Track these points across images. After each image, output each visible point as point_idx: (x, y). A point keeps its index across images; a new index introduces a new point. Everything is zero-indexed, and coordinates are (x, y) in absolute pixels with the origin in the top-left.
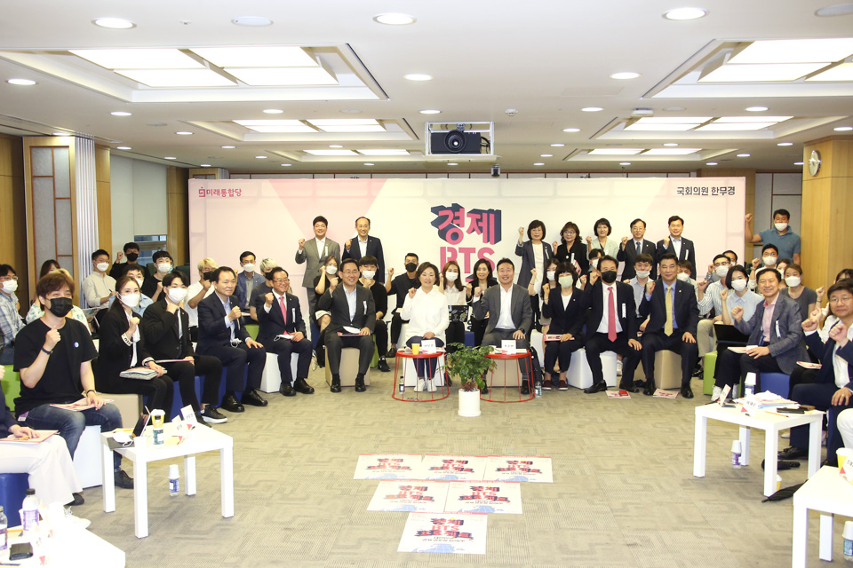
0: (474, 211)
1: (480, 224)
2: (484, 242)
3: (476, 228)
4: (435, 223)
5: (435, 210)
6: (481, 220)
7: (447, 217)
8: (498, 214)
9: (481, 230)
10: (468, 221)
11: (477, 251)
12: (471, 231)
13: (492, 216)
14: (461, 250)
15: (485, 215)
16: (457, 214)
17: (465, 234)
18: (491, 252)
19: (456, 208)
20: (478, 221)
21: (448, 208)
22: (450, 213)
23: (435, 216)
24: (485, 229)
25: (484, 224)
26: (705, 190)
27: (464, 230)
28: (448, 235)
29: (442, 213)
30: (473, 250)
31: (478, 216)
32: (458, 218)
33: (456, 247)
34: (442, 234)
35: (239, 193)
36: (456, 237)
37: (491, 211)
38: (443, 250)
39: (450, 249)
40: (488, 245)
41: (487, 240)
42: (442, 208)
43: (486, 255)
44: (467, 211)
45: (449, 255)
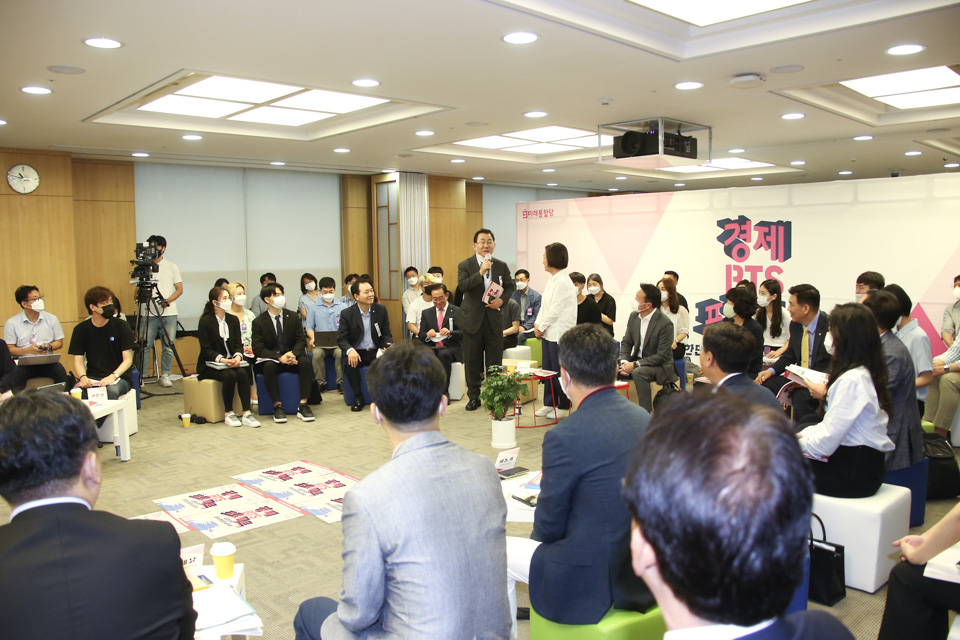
0: (762, 224)
1: (768, 238)
2: (772, 259)
3: (764, 243)
4: (721, 239)
5: (721, 224)
6: (769, 234)
7: (733, 231)
8: (787, 226)
9: (769, 245)
10: (755, 235)
11: (764, 269)
12: (758, 246)
13: (781, 229)
14: (748, 268)
15: (773, 228)
16: (744, 227)
17: (752, 250)
18: (780, 271)
19: (743, 220)
20: (766, 234)
21: (735, 221)
22: (736, 226)
23: (721, 231)
24: (773, 244)
25: (772, 239)
27: (751, 245)
28: (735, 251)
29: (728, 227)
30: (760, 269)
31: (766, 230)
32: (744, 232)
33: (743, 265)
34: (728, 251)
35: (551, 212)
36: (742, 254)
37: (780, 223)
38: (728, 268)
39: (736, 267)
40: (776, 263)
41: (776, 256)
42: (728, 221)
43: (775, 275)
44: (754, 223)
45: (734, 274)
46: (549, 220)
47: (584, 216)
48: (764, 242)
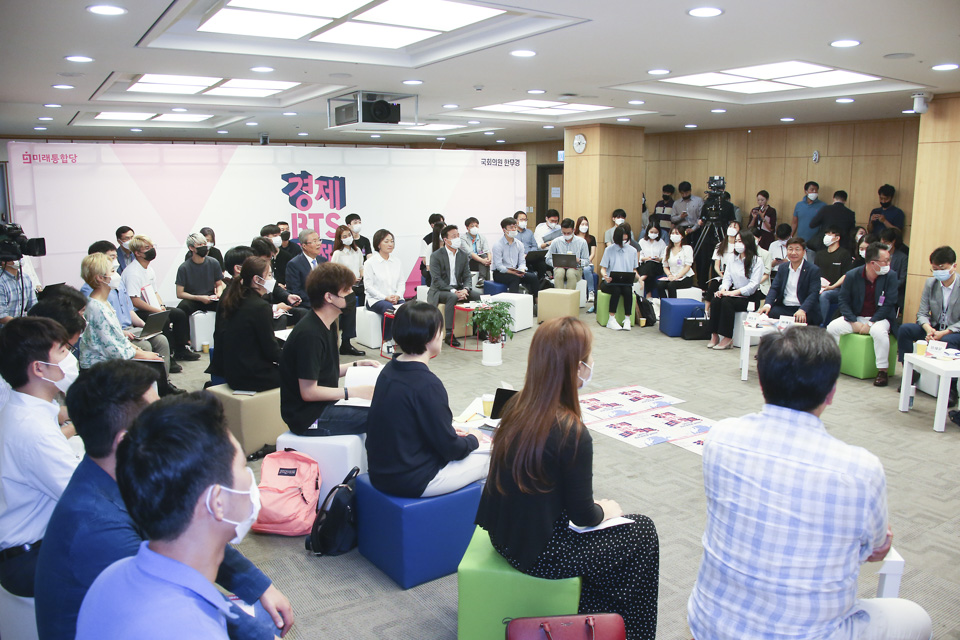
0: (321, 179)
1: (327, 191)
2: (331, 208)
4: (286, 190)
5: (285, 177)
6: (327, 187)
7: (296, 184)
8: (342, 180)
9: (328, 196)
10: (316, 188)
11: (325, 216)
12: (319, 197)
13: (337, 183)
14: (311, 216)
15: (331, 182)
16: (306, 181)
17: (314, 200)
19: (305, 175)
20: (325, 187)
21: (298, 176)
22: (299, 180)
23: (286, 184)
24: (331, 195)
25: (330, 191)
26: (500, 161)
27: (313, 196)
28: (299, 201)
29: (292, 180)
30: (321, 216)
31: (325, 183)
32: (307, 185)
33: (306, 213)
34: (293, 201)
35: (74, 159)
36: (306, 203)
37: (336, 178)
38: (294, 216)
39: (301, 216)
40: (335, 211)
41: (334, 206)
42: (292, 175)
44: (315, 178)
45: (299, 221)
46: (69, 167)
47: (124, 164)
48: (324, 194)
